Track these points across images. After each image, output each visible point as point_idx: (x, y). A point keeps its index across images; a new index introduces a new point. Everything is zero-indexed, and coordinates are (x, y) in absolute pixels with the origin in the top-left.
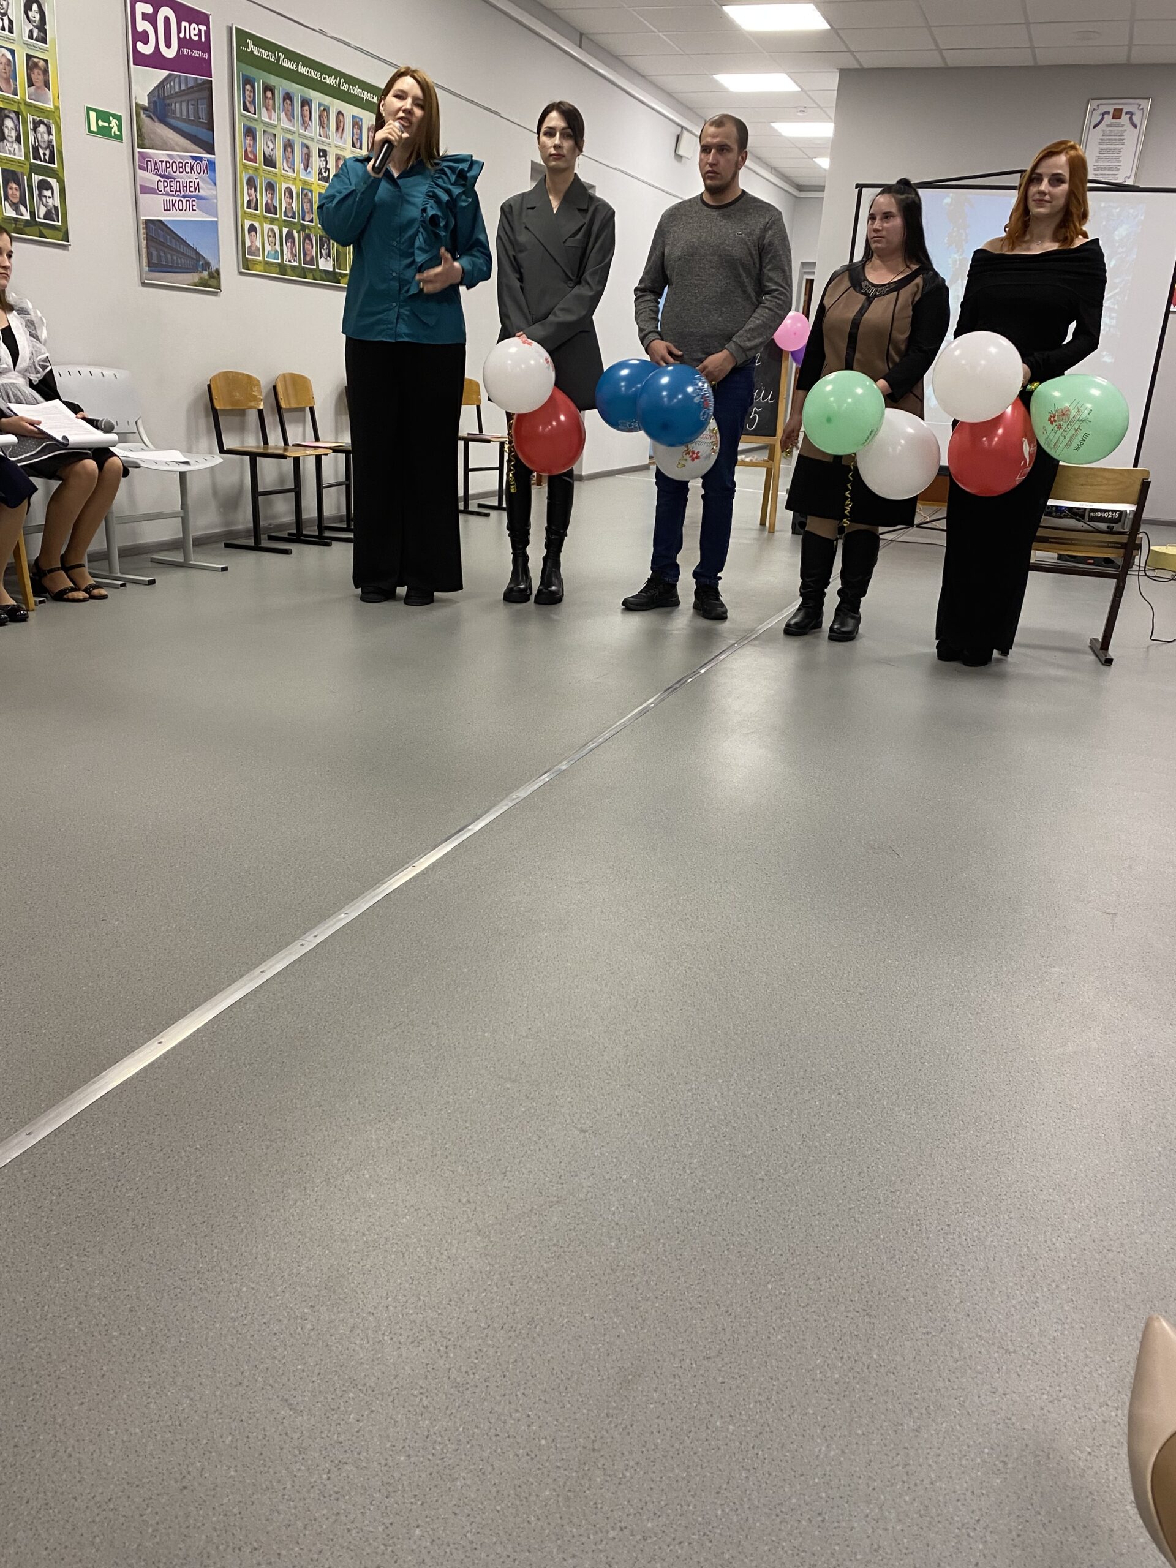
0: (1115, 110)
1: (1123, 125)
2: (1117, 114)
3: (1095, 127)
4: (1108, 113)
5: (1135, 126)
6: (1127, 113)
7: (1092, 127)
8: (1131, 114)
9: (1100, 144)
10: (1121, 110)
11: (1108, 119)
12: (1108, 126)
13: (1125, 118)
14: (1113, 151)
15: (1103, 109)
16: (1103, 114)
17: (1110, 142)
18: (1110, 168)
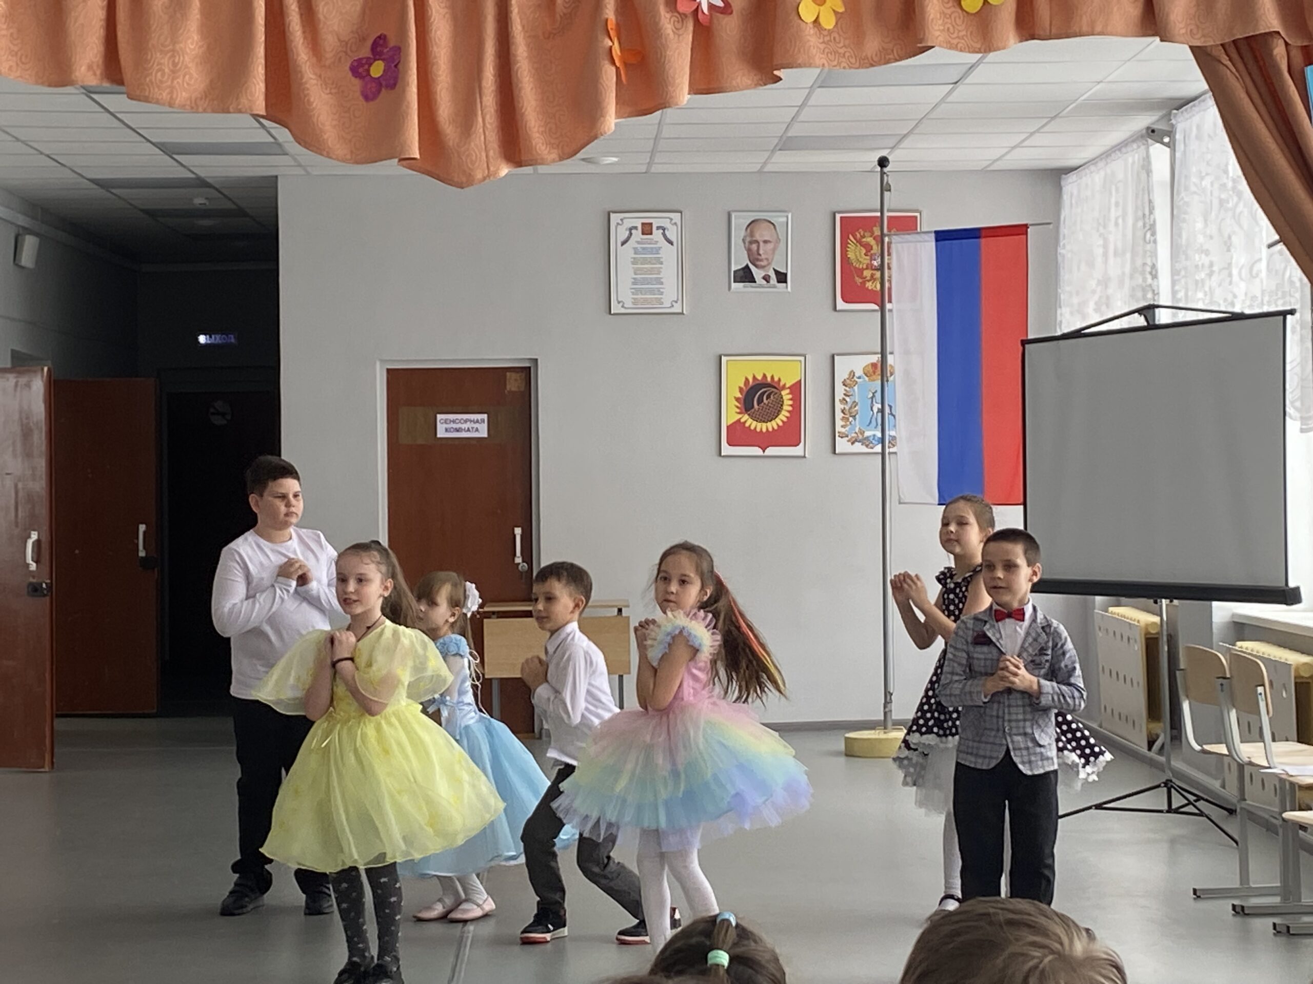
0: (643, 224)
1: (656, 242)
2: (647, 229)
3: (623, 243)
4: (636, 228)
5: (671, 243)
6: (658, 228)
7: (619, 244)
8: (664, 229)
9: (633, 263)
10: (651, 224)
11: (637, 235)
12: (638, 242)
13: (657, 235)
14: (651, 272)
15: (629, 223)
16: (631, 229)
17: (645, 261)
18: (652, 292)
